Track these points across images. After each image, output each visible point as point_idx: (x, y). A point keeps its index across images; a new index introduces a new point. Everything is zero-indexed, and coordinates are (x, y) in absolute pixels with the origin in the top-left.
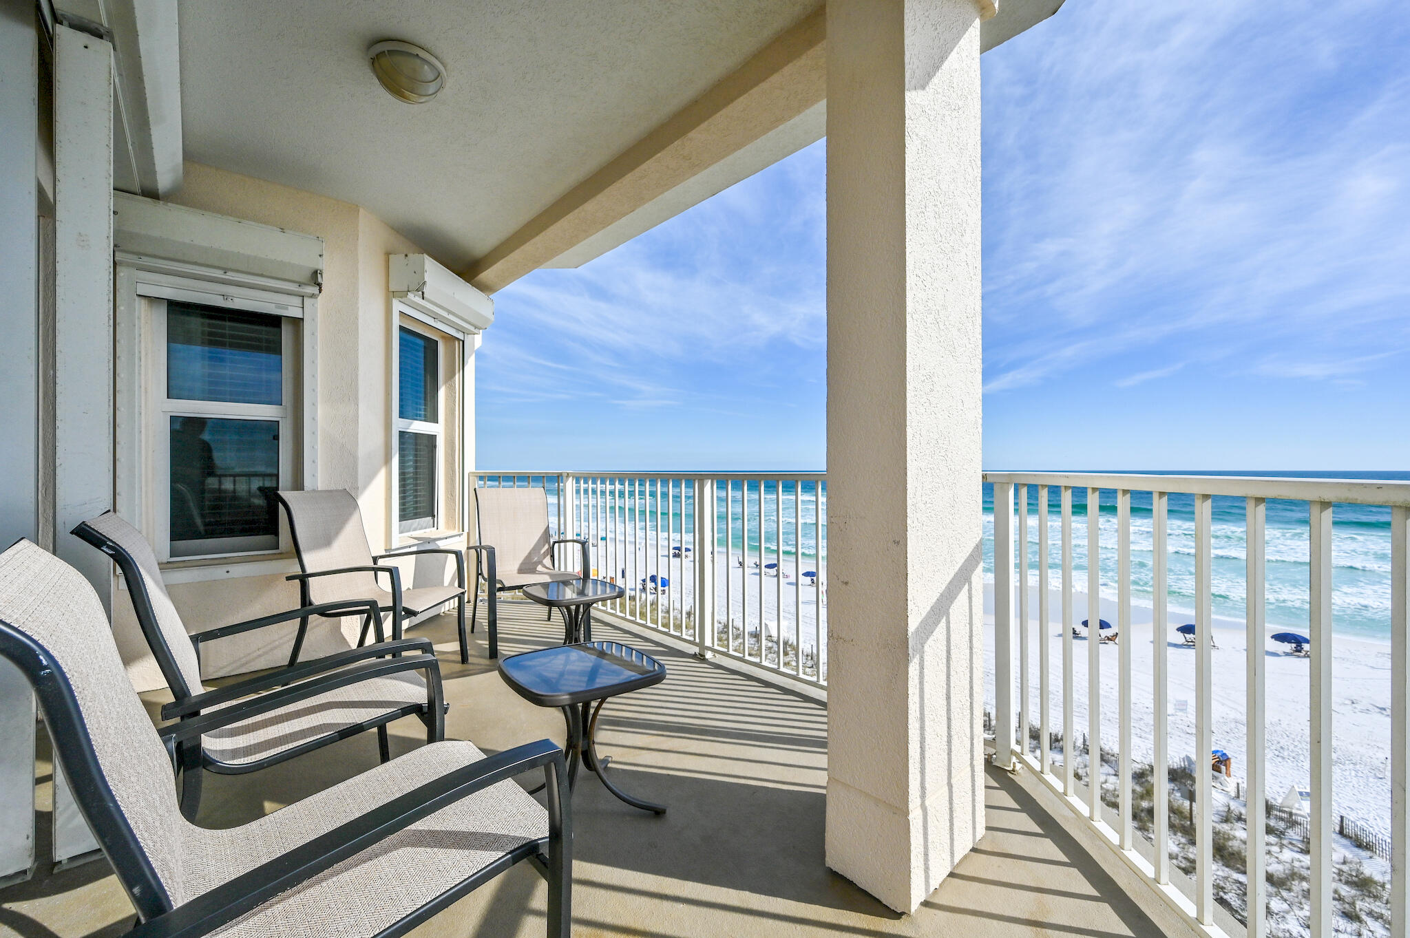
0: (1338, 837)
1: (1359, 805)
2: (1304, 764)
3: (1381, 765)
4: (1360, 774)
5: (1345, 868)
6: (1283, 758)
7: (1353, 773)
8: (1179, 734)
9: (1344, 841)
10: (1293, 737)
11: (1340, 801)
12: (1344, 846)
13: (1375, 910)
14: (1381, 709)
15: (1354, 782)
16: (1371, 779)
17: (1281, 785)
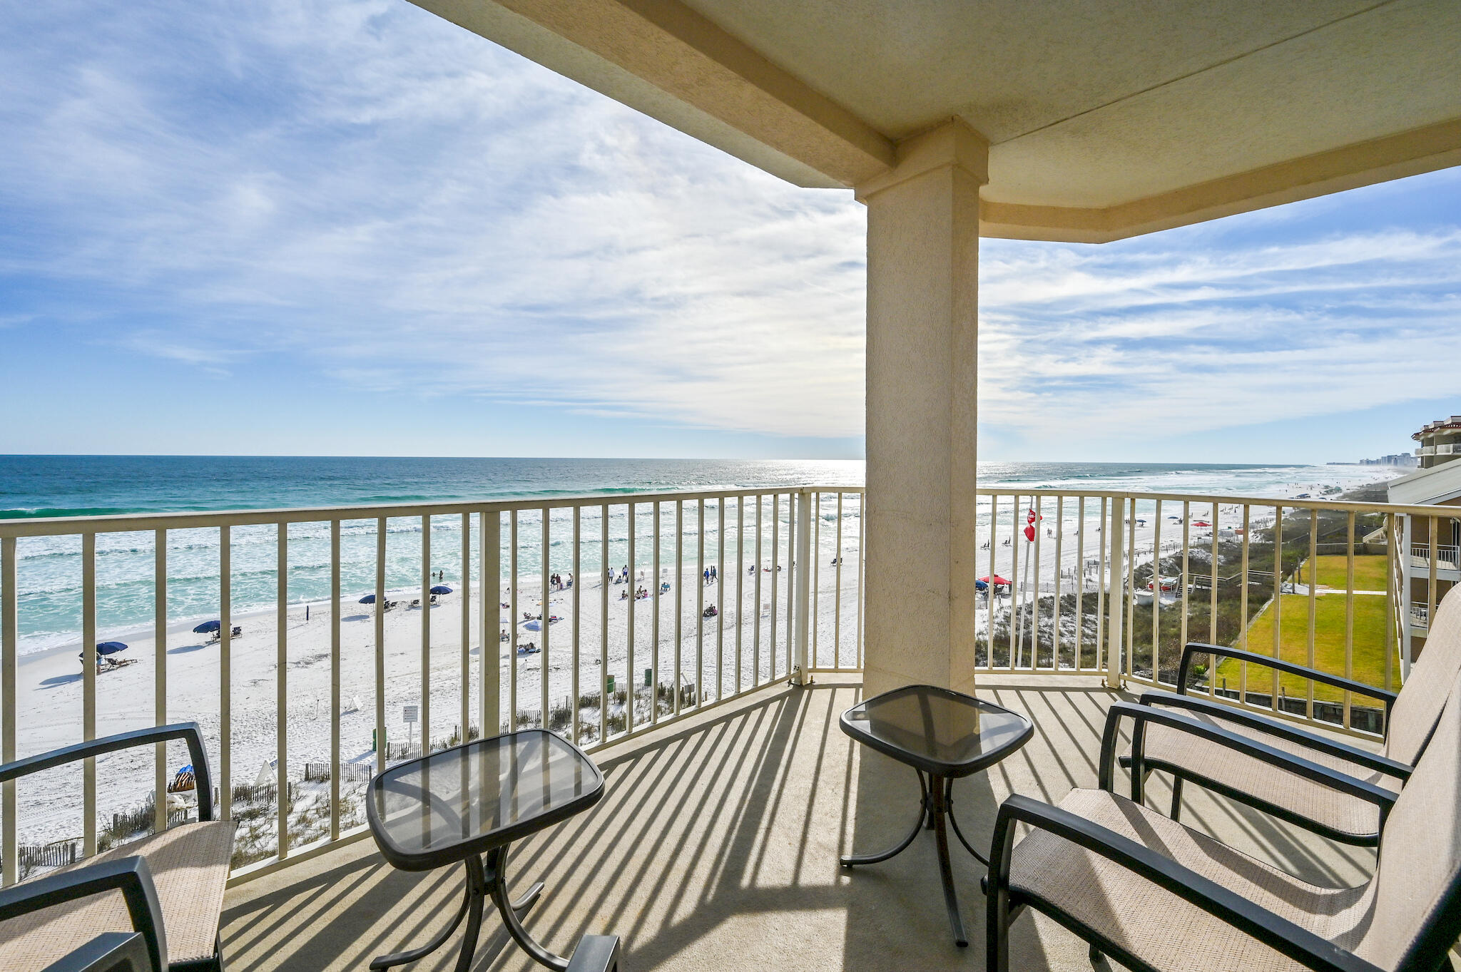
0: (304, 784)
1: (308, 750)
2: (258, 738)
3: (311, 709)
4: (301, 724)
5: (319, 804)
6: (239, 743)
7: (295, 725)
8: (124, 775)
9: (312, 784)
10: (240, 719)
11: (294, 754)
12: (313, 788)
13: (348, 822)
14: (296, 663)
15: (299, 733)
16: (309, 724)
17: (246, 768)
